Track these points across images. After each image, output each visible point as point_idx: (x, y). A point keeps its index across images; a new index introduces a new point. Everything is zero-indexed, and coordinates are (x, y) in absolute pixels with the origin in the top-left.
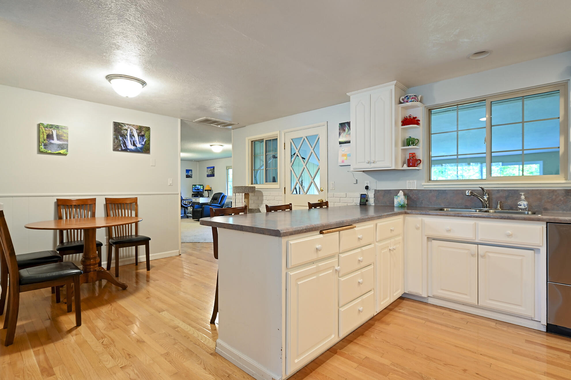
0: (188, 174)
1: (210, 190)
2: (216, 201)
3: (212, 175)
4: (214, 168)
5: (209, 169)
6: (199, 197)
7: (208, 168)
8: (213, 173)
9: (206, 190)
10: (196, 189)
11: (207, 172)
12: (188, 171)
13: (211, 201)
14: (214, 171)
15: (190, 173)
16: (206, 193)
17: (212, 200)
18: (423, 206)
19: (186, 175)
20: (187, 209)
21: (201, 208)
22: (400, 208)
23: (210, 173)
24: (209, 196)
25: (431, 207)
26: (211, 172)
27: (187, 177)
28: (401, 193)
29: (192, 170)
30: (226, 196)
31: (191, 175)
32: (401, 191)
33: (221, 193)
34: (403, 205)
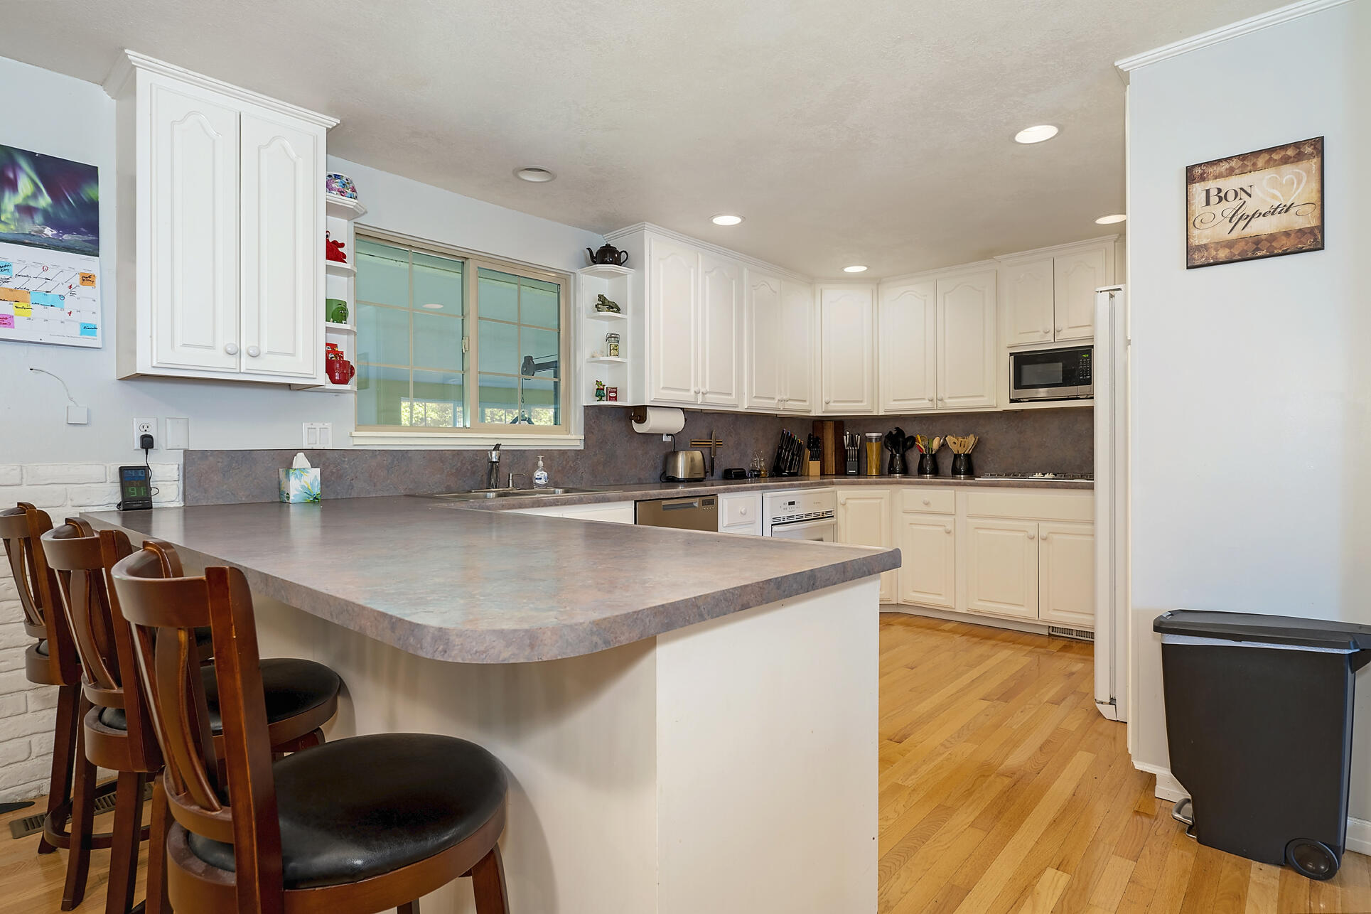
18: (354, 495)
22: (311, 505)
25: (374, 495)
28: (300, 461)
32: (301, 455)
34: (318, 497)
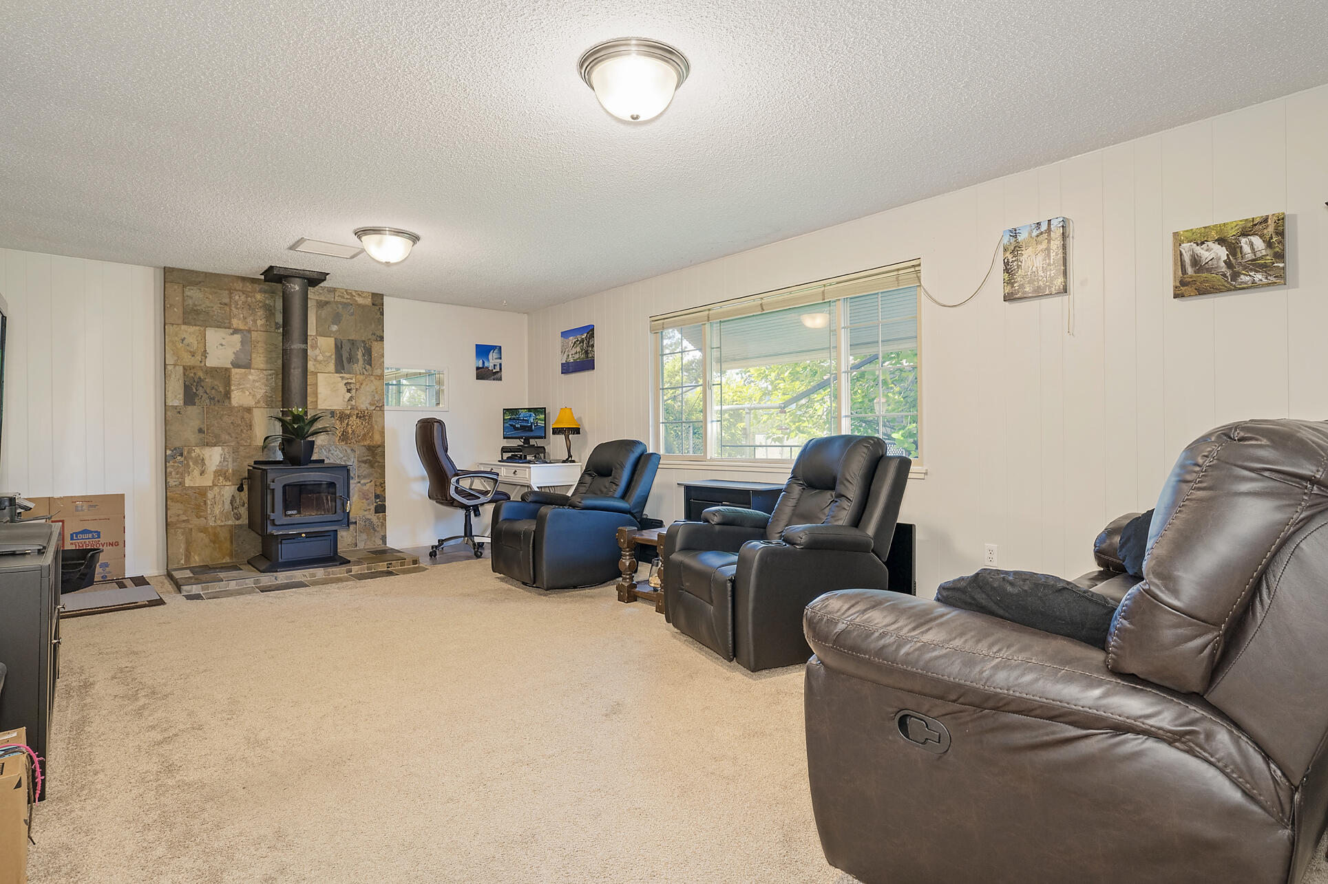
0: (486, 365)
1: (577, 431)
2: (607, 481)
3: (585, 364)
4: (590, 331)
5: (572, 339)
6: (529, 462)
7: (565, 334)
8: (587, 352)
9: (556, 431)
10: (517, 426)
11: (563, 352)
12: (483, 351)
13: (581, 482)
14: (593, 346)
15: (491, 362)
16: (556, 445)
17: (588, 479)
19: (478, 368)
20: (476, 515)
21: (534, 515)
23: (577, 356)
24: (570, 456)
26: (578, 349)
27: (479, 377)
29: (500, 347)
30: (654, 459)
31: (498, 369)
33: (629, 445)
